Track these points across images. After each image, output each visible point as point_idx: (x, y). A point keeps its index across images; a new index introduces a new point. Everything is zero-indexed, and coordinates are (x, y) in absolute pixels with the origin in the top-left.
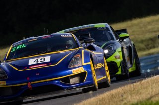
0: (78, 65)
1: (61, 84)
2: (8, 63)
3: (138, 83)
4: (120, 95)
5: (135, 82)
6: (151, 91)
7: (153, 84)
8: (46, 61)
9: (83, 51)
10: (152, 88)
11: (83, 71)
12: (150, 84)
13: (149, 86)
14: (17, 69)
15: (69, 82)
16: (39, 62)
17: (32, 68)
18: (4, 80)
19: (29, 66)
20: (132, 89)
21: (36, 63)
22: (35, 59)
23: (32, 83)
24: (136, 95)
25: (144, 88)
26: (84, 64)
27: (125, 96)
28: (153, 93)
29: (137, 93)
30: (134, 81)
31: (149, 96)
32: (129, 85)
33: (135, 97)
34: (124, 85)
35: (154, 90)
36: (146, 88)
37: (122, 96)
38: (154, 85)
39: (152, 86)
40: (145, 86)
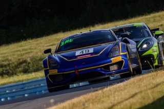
0: (116, 55)
1: (103, 70)
2: (59, 55)
3: (100, 92)
4: (81, 104)
5: (97, 91)
6: (113, 99)
7: (115, 92)
8: (90, 52)
9: (120, 43)
10: (114, 97)
11: (121, 60)
12: (113, 92)
13: (111, 94)
14: (66, 59)
15: (109, 69)
16: (84, 53)
17: (79, 58)
18: (56, 69)
19: (76, 57)
20: (94, 98)
21: (81, 54)
22: (80, 51)
23: (79, 70)
24: (98, 104)
25: (106, 96)
26: (121, 54)
27: (86, 105)
28: (116, 102)
29: (99, 102)
30: (96, 89)
31: (111, 105)
32: (90, 94)
33: (96, 106)
34: (85, 93)
35: (117, 98)
36: (108, 96)
37: (84, 105)
38: (117, 93)
39: (114, 94)
40: (107, 94)
